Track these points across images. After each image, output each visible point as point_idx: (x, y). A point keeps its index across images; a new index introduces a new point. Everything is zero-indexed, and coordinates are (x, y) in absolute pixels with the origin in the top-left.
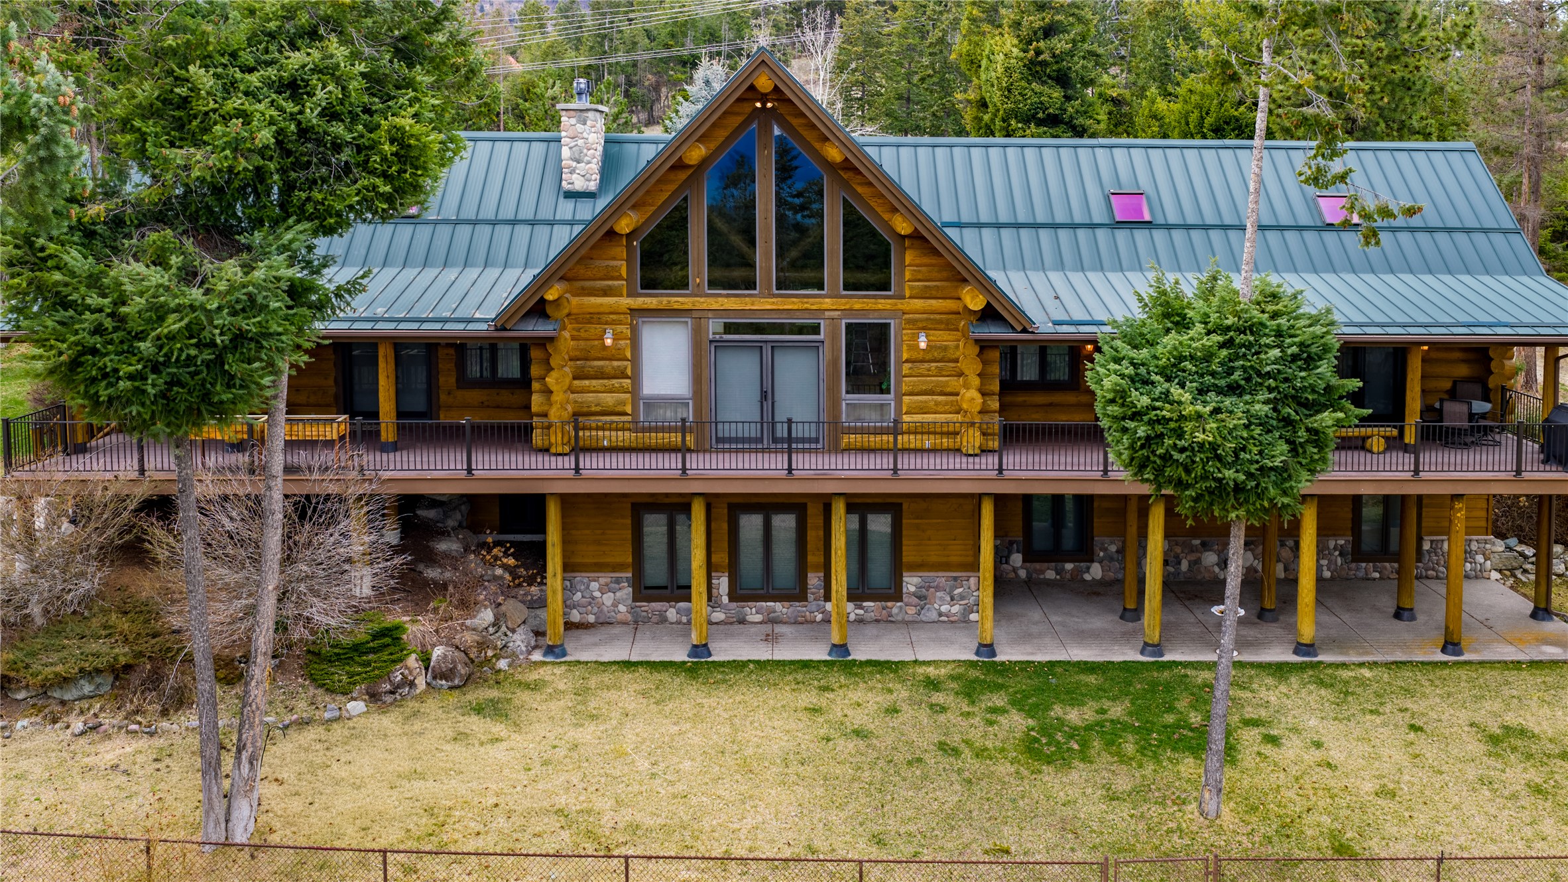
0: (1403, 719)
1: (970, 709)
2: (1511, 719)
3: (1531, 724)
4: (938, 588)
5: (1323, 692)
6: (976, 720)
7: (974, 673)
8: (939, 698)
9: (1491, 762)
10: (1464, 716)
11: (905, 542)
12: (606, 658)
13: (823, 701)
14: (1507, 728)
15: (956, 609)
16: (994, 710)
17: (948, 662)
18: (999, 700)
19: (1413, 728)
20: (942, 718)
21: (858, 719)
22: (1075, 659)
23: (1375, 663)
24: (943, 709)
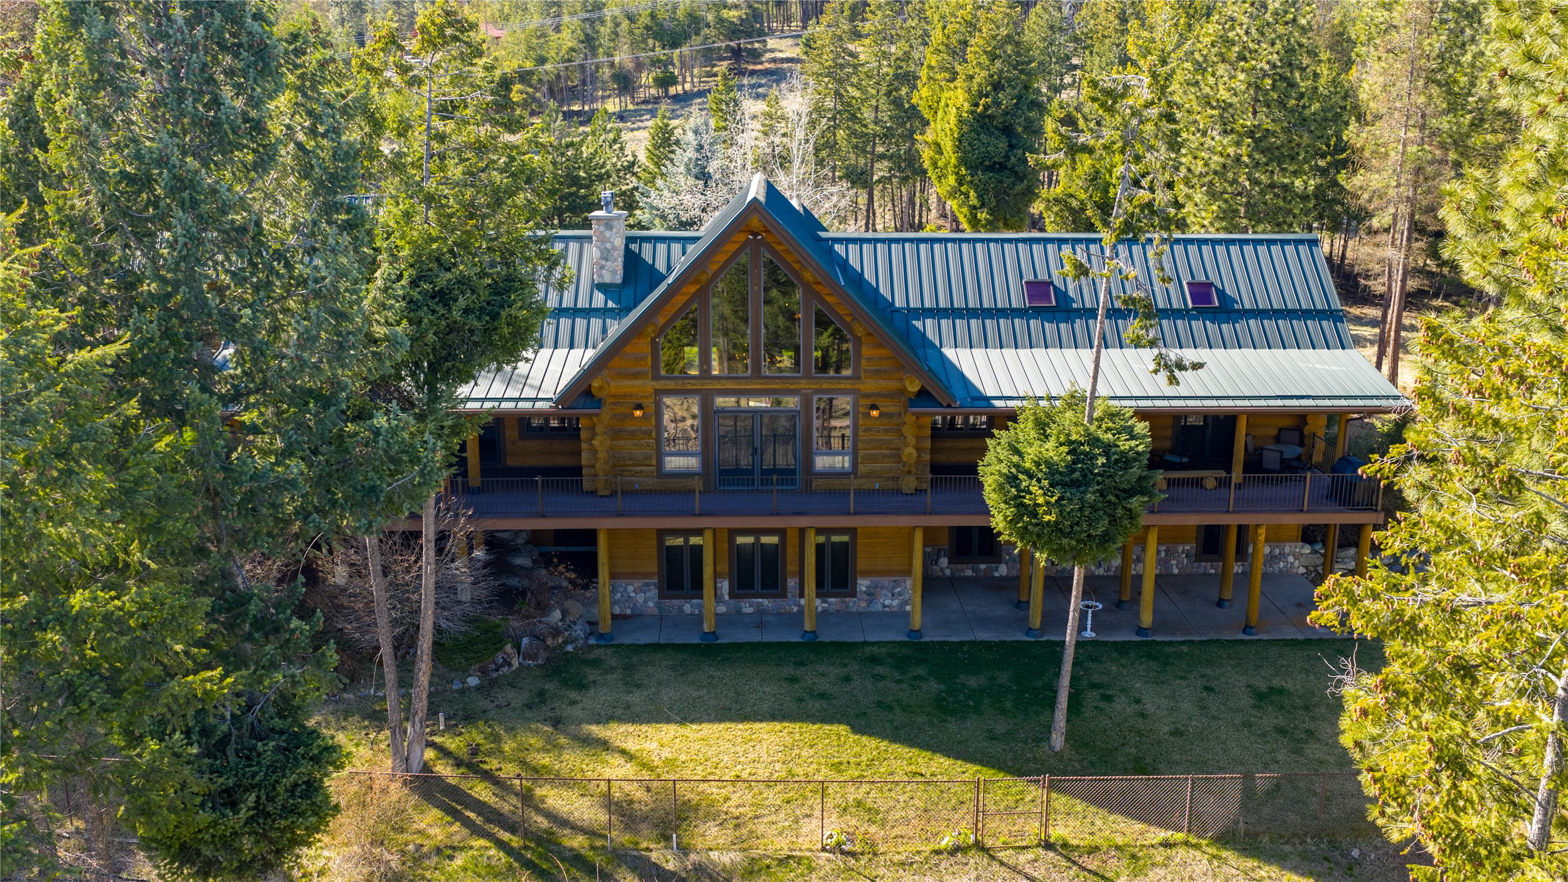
0: (1200, 683)
1: (902, 677)
2: (1277, 682)
3: (1289, 685)
4: (882, 588)
5: (1150, 663)
6: (904, 686)
7: (905, 651)
8: (880, 670)
9: (1255, 712)
10: (1243, 680)
11: (859, 555)
12: (642, 642)
13: (799, 672)
14: (1271, 688)
15: (895, 603)
16: (916, 678)
17: (888, 643)
18: (921, 671)
19: (1208, 689)
20: (881, 684)
21: (824, 685)
22: (979, 639)
23: (1192, 642)
24: (883, 678)
